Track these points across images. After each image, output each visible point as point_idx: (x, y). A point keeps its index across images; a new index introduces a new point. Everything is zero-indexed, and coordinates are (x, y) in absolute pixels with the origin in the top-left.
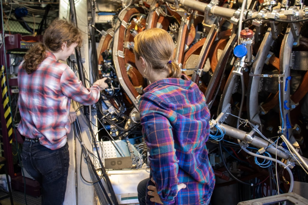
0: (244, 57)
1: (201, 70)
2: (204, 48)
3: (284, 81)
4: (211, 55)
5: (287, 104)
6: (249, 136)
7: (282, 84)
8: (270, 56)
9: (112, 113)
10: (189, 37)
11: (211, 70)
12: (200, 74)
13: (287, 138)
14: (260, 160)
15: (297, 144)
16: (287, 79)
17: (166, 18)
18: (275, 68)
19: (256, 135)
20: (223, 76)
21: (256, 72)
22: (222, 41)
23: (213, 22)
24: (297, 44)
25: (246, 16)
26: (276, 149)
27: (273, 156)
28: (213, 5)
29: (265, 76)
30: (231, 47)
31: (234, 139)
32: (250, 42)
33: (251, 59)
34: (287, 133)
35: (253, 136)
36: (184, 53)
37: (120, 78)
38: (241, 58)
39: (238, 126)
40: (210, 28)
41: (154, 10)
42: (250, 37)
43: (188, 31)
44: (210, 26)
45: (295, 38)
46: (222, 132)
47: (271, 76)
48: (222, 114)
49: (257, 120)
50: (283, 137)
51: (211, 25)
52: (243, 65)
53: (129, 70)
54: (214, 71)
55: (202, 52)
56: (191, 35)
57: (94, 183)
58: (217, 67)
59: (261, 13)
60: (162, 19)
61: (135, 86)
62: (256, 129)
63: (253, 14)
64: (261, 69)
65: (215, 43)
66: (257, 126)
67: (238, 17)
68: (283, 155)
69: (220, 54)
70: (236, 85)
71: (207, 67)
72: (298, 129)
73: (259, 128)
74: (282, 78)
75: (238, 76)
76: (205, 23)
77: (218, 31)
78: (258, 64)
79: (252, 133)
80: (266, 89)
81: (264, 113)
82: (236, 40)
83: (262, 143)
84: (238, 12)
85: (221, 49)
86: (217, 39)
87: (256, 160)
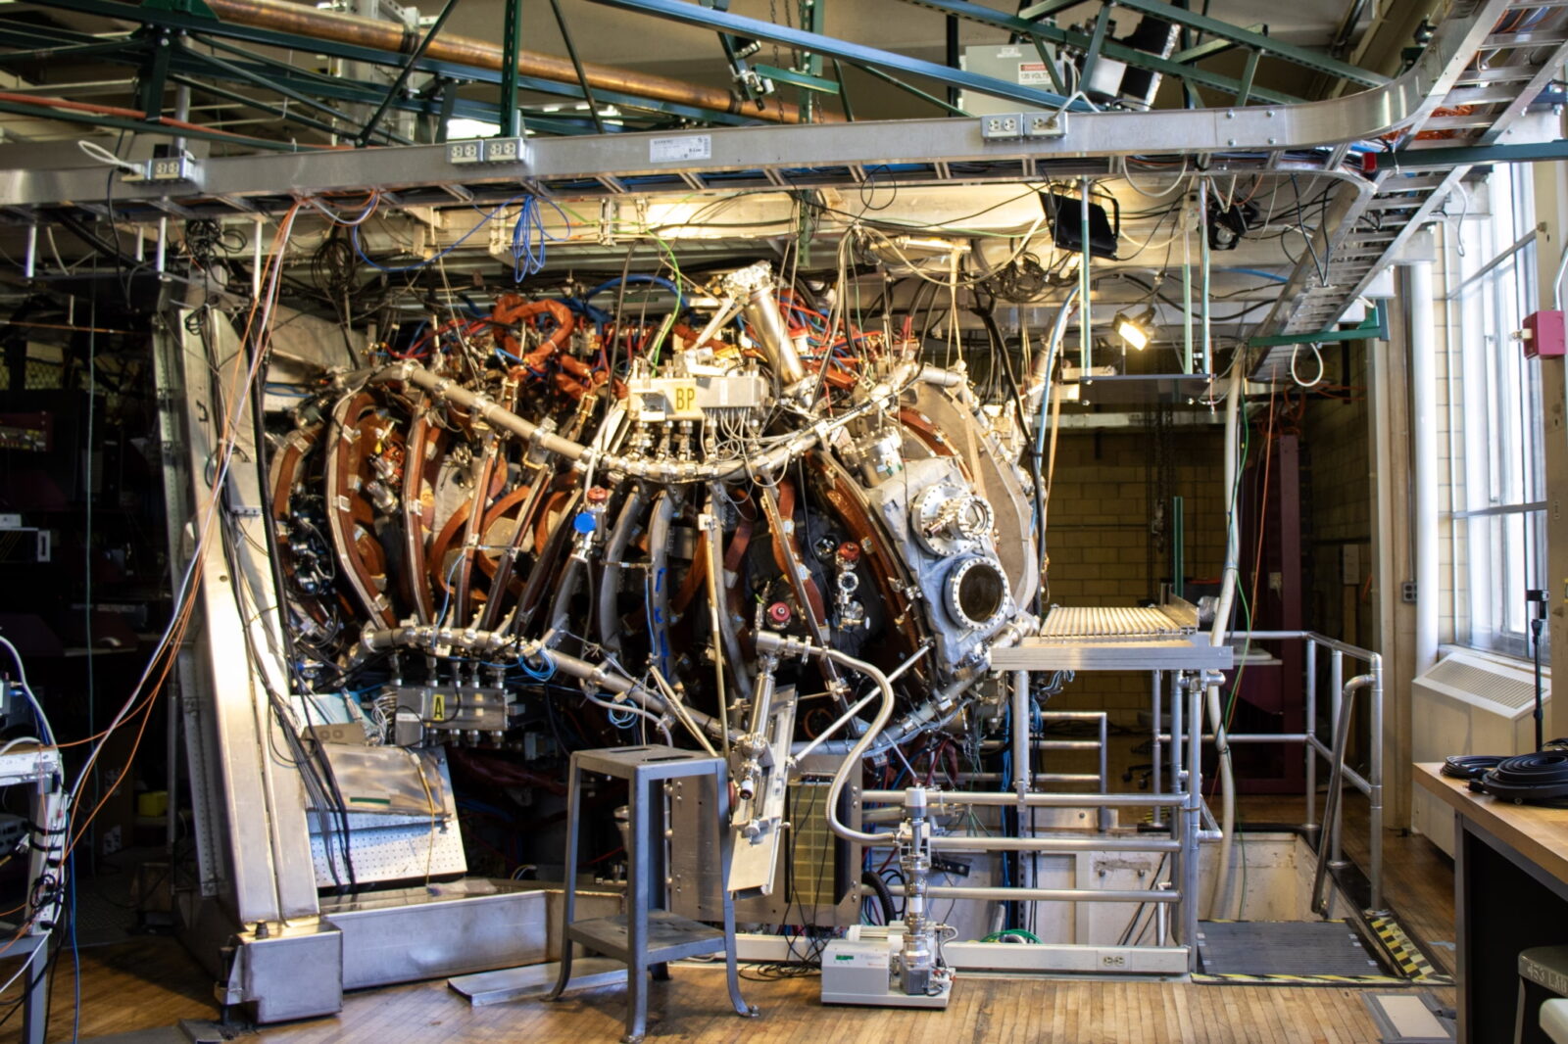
0: (591, 533)
1: (517, 549)
2: (524, 508)
3: (654, 575)
4: (537, 520)
5: (661, 614)
6: (599, 670)
7: (650, 580)
8: (636, 532)
9: (310, 632)
10: (495, 480)
11: (534, 549)
12: (514, 556)
13: (666, 678)
14: (619, 714)
15: (680, 686)
16: (660, 573)
17: (444, 431)
18: (643, 553)
19: (611, 669)
20: (557, 562)
21: (610, 557)
22: (558, 495)
23: (543, 459)
24: (678, 515)
25: (600, 462)
26: (644, 694)
27: (639, 706)
28: (546, 431)
29: (625, 565)
30: (573, 511)
31: (572, 679)
32: (603, 508)
33: (603, 536)
34: (664, 664)
35: (606, 671)
36: (486, 511)
37: (344, 556)
38: (585, 535)
39: (583, 655)
40: (537, 472)
41: (423, 416)
42: (603, 501)
43: (494, 469)
44: (538, 467)
45: (676, 507)
46: (551, 665)
47: (633, 566)
48: (552, 631)
49: (615, 643)
50: (654, 670)
51: (540, 465)
52: (588, 545)
53: (360, 540)
54: (540, 552)
55: (521, 515)
56: (499, 477)
57: (298, 764)
58: (547, 545)
59: (623, 462)
60: (436, 434)
61: (372, 573)
62: (612, 660)
63: (611, 461)
64: (620, 554)
65: (546, 498)
66: (614, 655)
67: (586, 461)
68: (657, 705)
69: (553, 520)
70: (579, 579)
71: (527, 543)
72: (686, 662)
73: (618, 659)
74: (650, 571)
75: (581, 565)
76: (528, 459)
77: (551, 476)
78: (614, 545)
79: (604, 665)
80: (631, 589)
81: (630, 633)
82: (580, 500)
83: (621, 683)
84: (587, 452)
85: (555, 510)
86: (550, 490)
87: (611, 716)
